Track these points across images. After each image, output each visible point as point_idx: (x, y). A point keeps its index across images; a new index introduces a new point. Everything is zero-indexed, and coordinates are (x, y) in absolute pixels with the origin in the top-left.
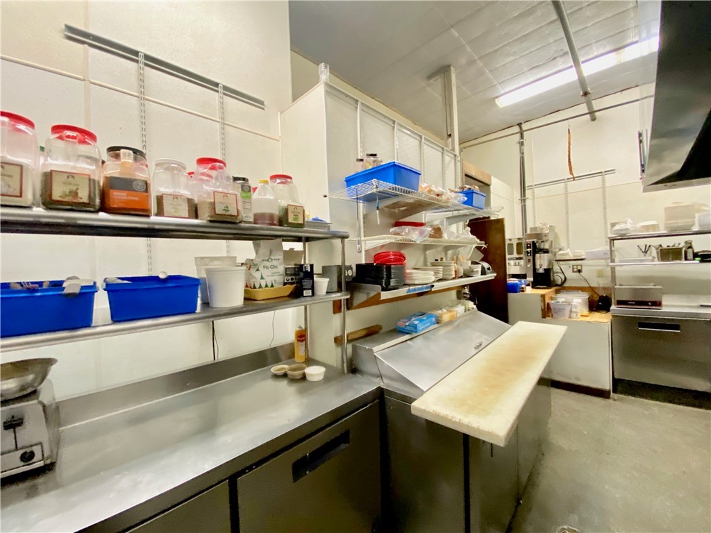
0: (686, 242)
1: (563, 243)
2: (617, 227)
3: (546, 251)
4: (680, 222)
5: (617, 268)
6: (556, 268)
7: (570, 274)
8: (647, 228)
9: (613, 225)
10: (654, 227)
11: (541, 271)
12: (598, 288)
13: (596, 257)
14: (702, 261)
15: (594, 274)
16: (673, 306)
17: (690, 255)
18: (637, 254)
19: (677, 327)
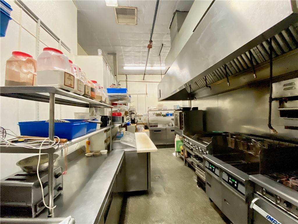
0: (161, 112)
1: (137, 111)
2: (149, 108)
3: (134, 114)
4: (160, 108)
5: (149, 118)
6: (136, 118)
7: (139, 120)
8: (155, 109)
9: (148, 108)
10: (156, 109)
11: (133, 119)
12: (145, 123)
13: (145, 115)
14: (164, 117)
15: (144, 120)
16: (160, 126)
17: (162, 115)
18: (152, 115)
19: (160, 131)
